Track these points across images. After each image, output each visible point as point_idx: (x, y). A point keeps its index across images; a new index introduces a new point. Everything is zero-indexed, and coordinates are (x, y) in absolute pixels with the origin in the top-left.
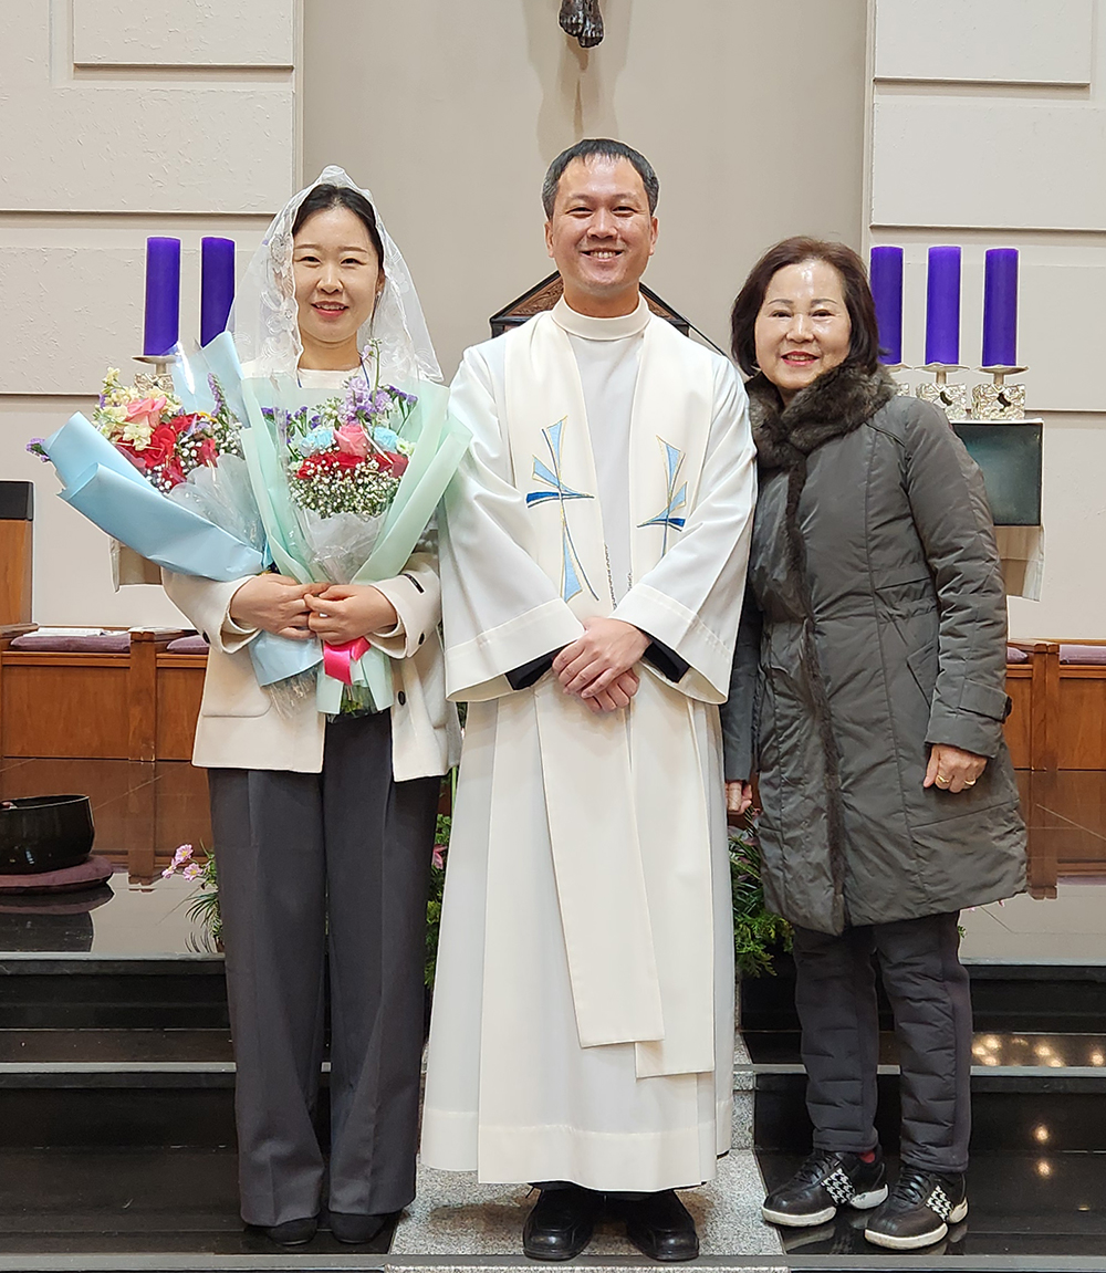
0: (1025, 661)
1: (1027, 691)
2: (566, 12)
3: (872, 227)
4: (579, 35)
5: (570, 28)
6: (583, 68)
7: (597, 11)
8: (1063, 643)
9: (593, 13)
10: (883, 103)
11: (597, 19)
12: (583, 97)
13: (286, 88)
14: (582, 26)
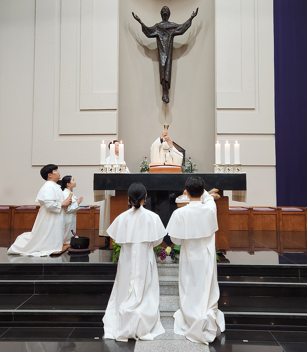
0: (247, 211)
1: (248, 216)
2: (163, 98)
3: (217, 134)
4: (165, 101)
5: (164, 100)
6: (166, 106)
7: (168, 97)
8: (254, 207)
9: (168, 98)
10: (218, 112)
11: (168, 99)
12: (166, 111)
13: (116, 113)
14: (166, 100)
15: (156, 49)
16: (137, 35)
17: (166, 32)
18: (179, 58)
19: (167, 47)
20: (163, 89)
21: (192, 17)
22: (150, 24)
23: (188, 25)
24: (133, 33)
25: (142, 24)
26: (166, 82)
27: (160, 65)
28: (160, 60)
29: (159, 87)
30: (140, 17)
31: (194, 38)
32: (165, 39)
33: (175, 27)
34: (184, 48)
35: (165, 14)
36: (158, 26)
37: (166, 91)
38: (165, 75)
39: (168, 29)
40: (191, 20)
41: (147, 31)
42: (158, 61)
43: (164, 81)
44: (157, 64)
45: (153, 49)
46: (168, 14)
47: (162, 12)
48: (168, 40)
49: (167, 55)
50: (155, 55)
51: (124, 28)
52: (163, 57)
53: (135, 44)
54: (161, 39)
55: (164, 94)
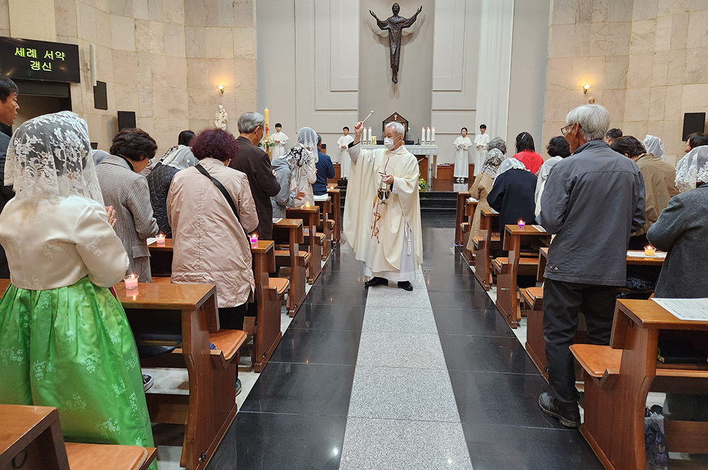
2: (393, 79)
3: (432, 110)
5: (393, 81)
7: (397, 78)
10: (434, 93)
12: (395, 89)
13: (357, 93)
14: (395, 80)
17: (396, 25)
18: (406, 44)
19: (397, 38)
20: (393, 71)
21: (417, 14)
22: (383, 19)
23: (414, 19)
24: (370, 26)
25: (377, 20)
26: (396, 66)
27: (391, 53)
28: (390, 48)
29: (390, 70)
30: (376, 14)
31: (419, 28)
32: (395, 31)
33: (404, 21)
34: (410, 35)
35: (396, 10)
36: (389, 21)
37: (395, 73)
38: (395, 61)
39: (397, 22)
40: (416, 16)
41: (380, 24)
43: (394, 66)
45: (385, 39)
46: (398, 10)
47: (393, 8)
48: (397, 32)
49: (397, 44)
50: (387, 42)
51: (364, 22)
52: (394, 45)
53: (372, 33)
54: (392, 31)
55: (393, 76)
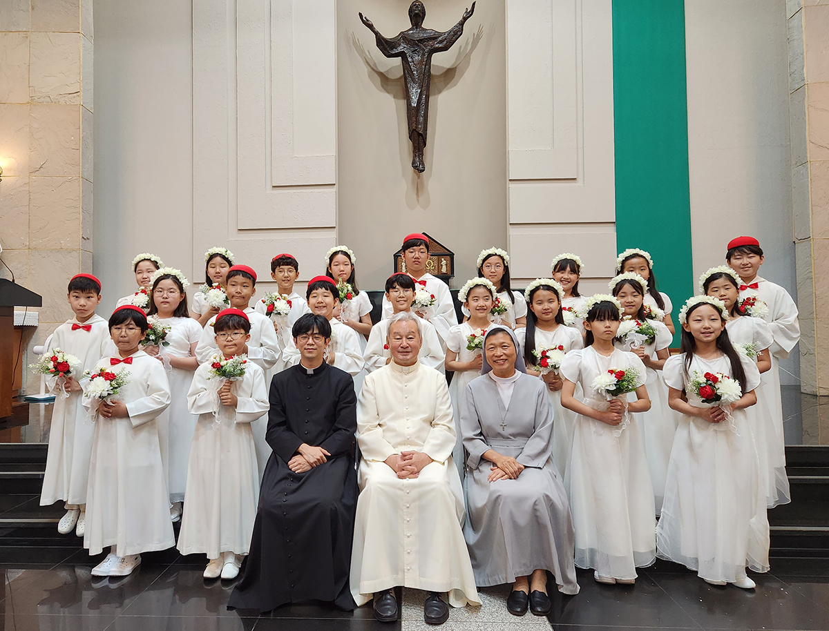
2: (414, 163)
4: (418, 169)
5: (415, 167)
6: (419, 177)
7: (423, 162)
10: (512, 186)
11: (423, 164)
12: (419, 188)
14: (419, 167)
15: (401, 77)
16: (368, 54)
17: (418, 45)
18: (440, 92)
19: (420, 73)
20: (414, 147)
21: (465, 19)
23: (457, 32)
25: (377, 34)
26: (420, 135)
27: (409, 104)
28: (407, 97)
30: (372, 21)
32: (417, 58)
33: (434, 37)
34: (450, 74)
35: (417, 15)
36: (404, 37)
37: (419, 150)
38: (417, 122)
39: (421, 41)
40: (462, 23)
41: (386, 46)
42: (404, 98)
43: (416, 133)
44: (403, 103)
45: (396, 78)
46: (421, 15)
47: (410, 11)
48: (421, 62)
49: (421, 87)
50: (399, 88)
51: (346, 42)
52: (414, 90)
54: (410, 60)
55: (415, 156)
